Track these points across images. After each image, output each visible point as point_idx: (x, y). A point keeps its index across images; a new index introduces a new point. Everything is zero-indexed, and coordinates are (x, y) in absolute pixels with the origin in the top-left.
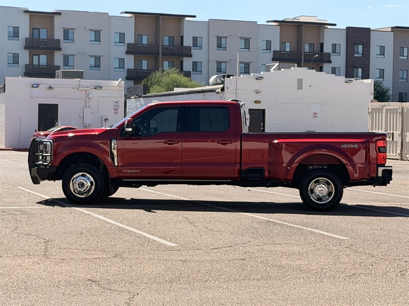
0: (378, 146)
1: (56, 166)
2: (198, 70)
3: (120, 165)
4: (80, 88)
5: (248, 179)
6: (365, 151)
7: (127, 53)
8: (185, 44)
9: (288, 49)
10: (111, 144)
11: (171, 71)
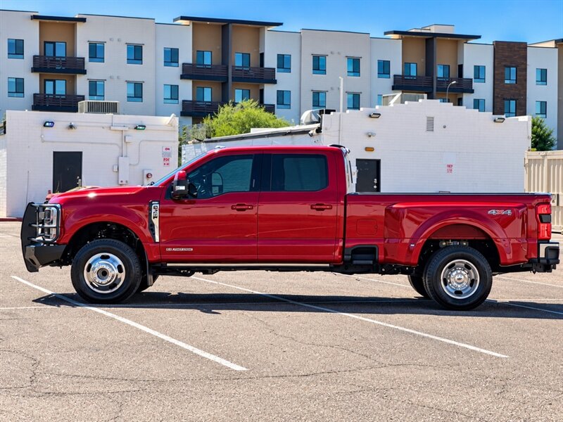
0: (539, 212)
1: (64, 244)
2: (285, 103)
3: (163, 240)
4: (112, 128)
5: (355, 262)
6: (521, 220)
7: (182, 77)
8: (267, 65)
9: (413, 73)
10: (150, 210)
11: (245, 104)
